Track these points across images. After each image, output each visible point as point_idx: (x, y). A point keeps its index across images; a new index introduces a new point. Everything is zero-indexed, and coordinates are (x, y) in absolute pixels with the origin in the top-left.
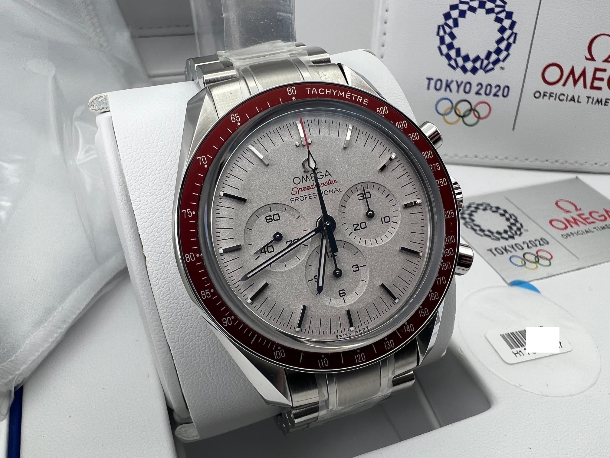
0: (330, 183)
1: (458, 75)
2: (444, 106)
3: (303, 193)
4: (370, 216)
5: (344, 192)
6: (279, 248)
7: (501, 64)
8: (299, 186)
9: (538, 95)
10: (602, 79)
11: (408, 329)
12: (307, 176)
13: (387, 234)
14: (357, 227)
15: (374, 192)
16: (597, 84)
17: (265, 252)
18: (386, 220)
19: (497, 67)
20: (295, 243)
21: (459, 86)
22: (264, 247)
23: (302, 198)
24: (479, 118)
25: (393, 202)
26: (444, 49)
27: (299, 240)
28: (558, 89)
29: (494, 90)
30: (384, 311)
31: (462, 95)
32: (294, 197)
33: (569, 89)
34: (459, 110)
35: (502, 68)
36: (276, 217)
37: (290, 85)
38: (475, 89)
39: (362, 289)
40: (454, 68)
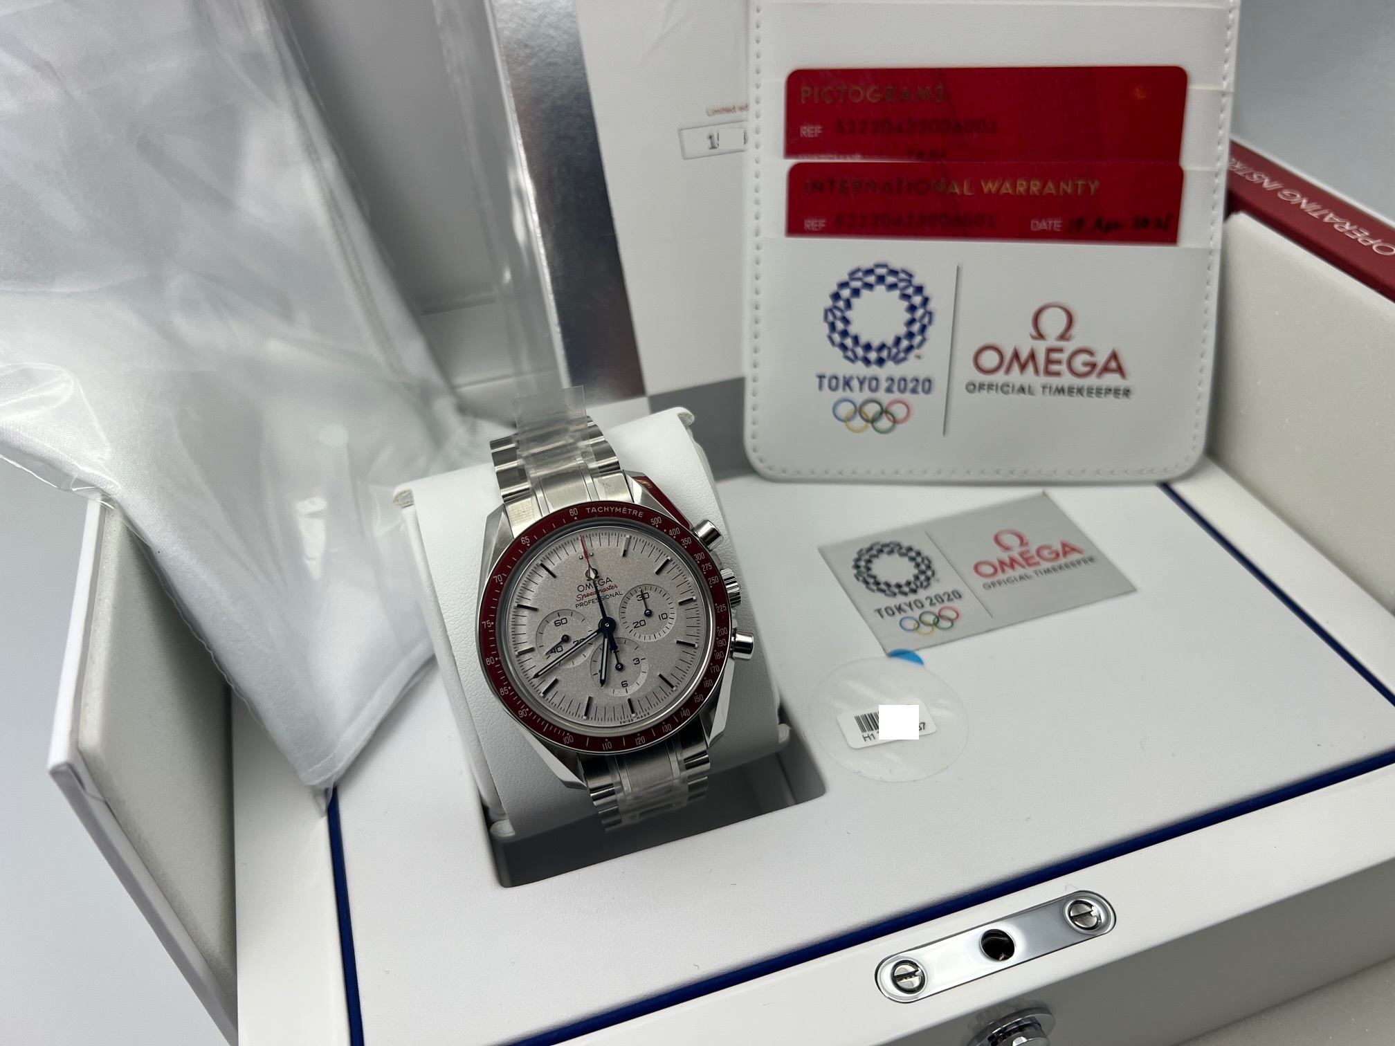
0: (612, 587)
1: (859, 369)
2: (844, 410)
3: (586, 599)
4: (649, 614)
5: (624, 595)
6: (566, 647)
7: (915, 352)
8: (583, 593)
9: (972, 387)
10: (1059, 362)
11: (684, 713)
12: (590, 584)
13: (665, 629)
14: (637, 625)
15: (652, 593)
16: (1054, 368)
17: (555, 652)
18: (664, 617)
19: (912, 355)
20: (581, 642)
21: (861, 383)
22: (554, 648)
23: (586, 603)
24: (895, 421)
25: (669, 601)
26: (837, 337)
27: (584, 639)
28: (999, 377)
29: (911, 385)
30: (664, 699)
31: (867, 394)
32: (578, 603)
33: (1016, 377)
34: (865, 414)
35: (918, 357)
36: (564, 621)
37: (572, 507)
38: (884, 384)
39: (642, 678)
40: (852, 361)
